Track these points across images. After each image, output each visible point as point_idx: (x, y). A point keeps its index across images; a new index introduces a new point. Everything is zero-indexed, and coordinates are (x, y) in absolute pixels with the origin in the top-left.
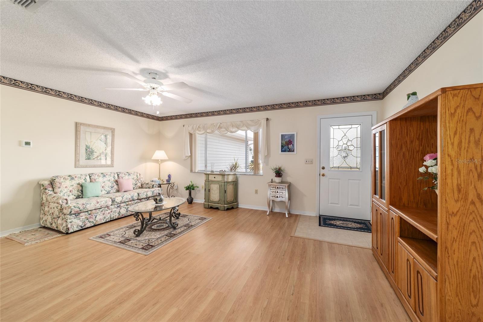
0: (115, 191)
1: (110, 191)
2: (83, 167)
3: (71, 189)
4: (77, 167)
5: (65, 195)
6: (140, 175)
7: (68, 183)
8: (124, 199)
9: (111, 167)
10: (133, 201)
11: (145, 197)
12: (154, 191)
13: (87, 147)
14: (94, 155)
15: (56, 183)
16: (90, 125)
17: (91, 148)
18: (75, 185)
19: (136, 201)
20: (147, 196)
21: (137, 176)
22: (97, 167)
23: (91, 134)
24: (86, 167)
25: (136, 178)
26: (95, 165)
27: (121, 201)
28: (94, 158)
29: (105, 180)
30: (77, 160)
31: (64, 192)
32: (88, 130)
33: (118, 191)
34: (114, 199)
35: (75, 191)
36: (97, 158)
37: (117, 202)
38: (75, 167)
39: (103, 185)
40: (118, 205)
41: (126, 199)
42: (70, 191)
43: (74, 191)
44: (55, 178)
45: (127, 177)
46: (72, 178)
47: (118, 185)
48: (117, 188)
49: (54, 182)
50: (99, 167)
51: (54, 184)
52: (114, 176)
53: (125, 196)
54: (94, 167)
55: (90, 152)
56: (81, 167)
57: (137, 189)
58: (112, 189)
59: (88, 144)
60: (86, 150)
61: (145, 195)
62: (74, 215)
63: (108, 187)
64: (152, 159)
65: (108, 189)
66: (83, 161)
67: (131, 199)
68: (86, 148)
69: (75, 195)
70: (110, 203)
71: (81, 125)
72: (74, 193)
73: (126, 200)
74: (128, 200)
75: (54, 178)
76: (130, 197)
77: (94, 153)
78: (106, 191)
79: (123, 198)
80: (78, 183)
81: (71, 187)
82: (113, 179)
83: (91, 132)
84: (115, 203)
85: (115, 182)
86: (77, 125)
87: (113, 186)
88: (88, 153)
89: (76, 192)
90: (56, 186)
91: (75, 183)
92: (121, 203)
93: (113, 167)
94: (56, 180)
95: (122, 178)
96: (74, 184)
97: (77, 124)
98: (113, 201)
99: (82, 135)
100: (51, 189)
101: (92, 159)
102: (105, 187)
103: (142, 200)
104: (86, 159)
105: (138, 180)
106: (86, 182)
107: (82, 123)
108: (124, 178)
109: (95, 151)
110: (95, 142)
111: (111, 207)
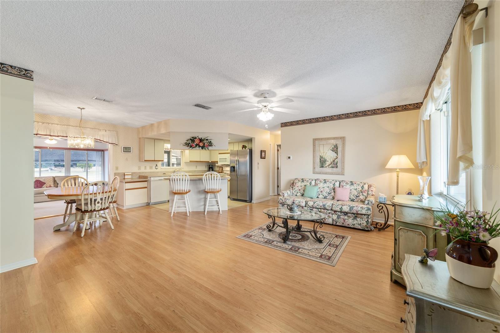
0: (331, 198)
1: (327, 197)
2: (318, 174)
3: (300, 188)
4: (314, 173)
5: (296, 192)
6: (369, 186)
7: (299, 184)
8: (315, 205)
9: (342, 175)
10: (326, 210)
11: (339, 210)
12: (354, 207)
13: (321, 157)
14: (326, 163)
16: (322, 138)
17: (324, 158)
19: (330, 211)
20: (341, 210)
21: (363, 187)
22: (329, 174)
23: (323, 146)
24: (320, 173)
25: (360, 189)
26: (326, 172)
27: (313, 206)
28: (326, 166)
29: (325, 186)
30: (314, 168)
31: (296, 189)
32: (321, 143)
33: (333, 198)
34: (307, 202)
36: (328, 166)
37: (308, 205)
39: (322, 190)
40: (311, 209)
41: (317, 205)
42: (299, 190)
43: (301, 190)
45: (348, 186)
46: (303, 180)
47: (334, 192)
48: (333, 195)
50: (330, 174)
52: (334, 183)
53: (317, 203)
54: (326, 174)
55: (323, 161)
56: (317, 174)
57: (358, 201)
58: (329, 196)
59: (321, 154)
60: (320, 160)
61: (339, 208)
62: (281, 205)
63: (326, 193)
64: (386, 167)
65: (325, 194)
66: (318, 169)
67: (323, 207)
68: (320, 159)
69: (301, 193)
70: (303, 204)
71: (316, 140)
73: (318, 207)
74: (319, 207)
75: (294, 180)
76: (321, 204)
77: (326, 162)
78: (323, 195)
79: (314, 203)
80: (305, 185)
82: (332, 186)
83: (323, 144)
84: (308, 206)
85: (333, 189)
86: (315, 140)
87: (331, 193)
88: (322, 162)
89: (302, 191)
91: (303, 185)
92: (313, 208)
93: (344, 175)
95: (343, 186)
98: (306, 203)
99: (317, 148)
100: (292, 186)
101: (325, 167)
102: (323, 192)
103: (337, 212)
104: (320, 167)
105: (362, 192)
106: (310, 185)
108: (344, 187)
109: (327, 160)
110: (327, 153)
111: (305, 208)
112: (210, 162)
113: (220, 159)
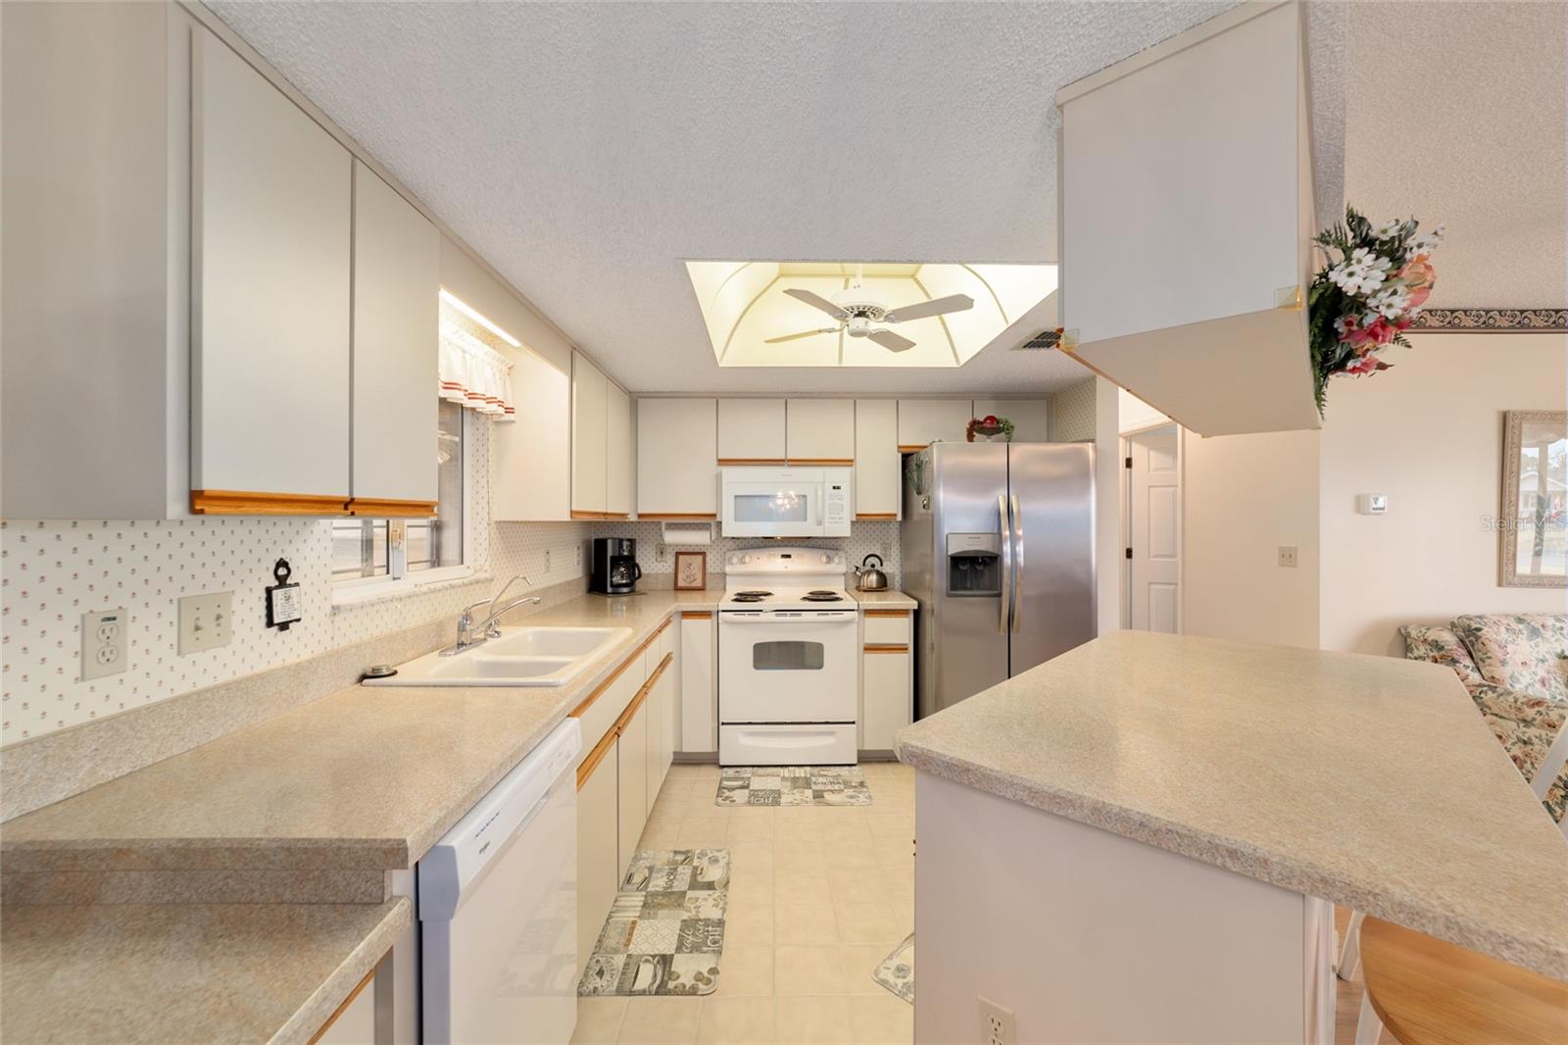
2: (1528, 585)
3: (1541, 673)
4: (1510, 584)
7: (1526, 648)
13: (1541, 506)
15: (1486, 642)
16: (1557, 413)
18: (1553, 661)
24: (1540, 584)
30: (1505, 559)
31: (1523, 682)
35: (1558, 685)
38: (1500, 584)
42: (1543, 684)
43: (1553, 682)
44: (1479, 626)
46: (1531, 628)
49: (1478, 638)
51: (1478, 646)
56: (1522, 585)
59: (1547, 490)
60: (1538, 515)
66: (1525, 560)
68: (1538, 511)
71: (1523, 418)
72: (1558, 691)
75: (1474, 626)
80: (1559, 651)
81: (1540, 664)
86: (1504, 418)
90: (1489, 655)
91: (1550, 652)
94: (1483, 632)
96: (1548, 656)
97: (1510, 417)
100: (1468, 662)
104: (1537, 553)
107: (1527, 413)
112: (633, 518)
113: (736, 497)
